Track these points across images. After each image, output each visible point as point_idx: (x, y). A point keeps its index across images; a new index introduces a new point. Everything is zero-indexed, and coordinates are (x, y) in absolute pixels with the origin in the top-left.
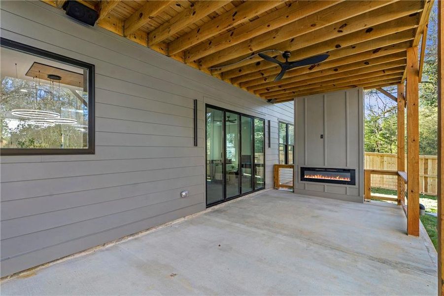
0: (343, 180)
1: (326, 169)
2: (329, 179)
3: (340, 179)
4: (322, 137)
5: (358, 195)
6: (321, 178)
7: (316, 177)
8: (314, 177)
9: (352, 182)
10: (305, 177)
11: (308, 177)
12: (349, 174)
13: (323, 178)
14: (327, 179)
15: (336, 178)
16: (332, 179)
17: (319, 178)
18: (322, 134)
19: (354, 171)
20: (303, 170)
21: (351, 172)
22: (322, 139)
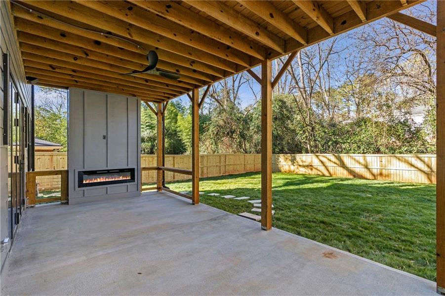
0: (125, 179)
1: (108, 170)
2: (113, 180)
3: (124, 179)
4: (104, 137)
5: (136, 189)
6: (104, 181)
7: (99, 180)
8: (95, 181)
9: (133, 179)
10: (84, 182)
11: (87, 182)
12: (129, 173)
13: (107, 180)
14: (112, 180)
15: (119, 178)
16: (116, 180)
17: (102, 181)
18: (105, 134)
19: (133, 169)
20: (82, 175)
21: (132, 171)
22: (105, 140)
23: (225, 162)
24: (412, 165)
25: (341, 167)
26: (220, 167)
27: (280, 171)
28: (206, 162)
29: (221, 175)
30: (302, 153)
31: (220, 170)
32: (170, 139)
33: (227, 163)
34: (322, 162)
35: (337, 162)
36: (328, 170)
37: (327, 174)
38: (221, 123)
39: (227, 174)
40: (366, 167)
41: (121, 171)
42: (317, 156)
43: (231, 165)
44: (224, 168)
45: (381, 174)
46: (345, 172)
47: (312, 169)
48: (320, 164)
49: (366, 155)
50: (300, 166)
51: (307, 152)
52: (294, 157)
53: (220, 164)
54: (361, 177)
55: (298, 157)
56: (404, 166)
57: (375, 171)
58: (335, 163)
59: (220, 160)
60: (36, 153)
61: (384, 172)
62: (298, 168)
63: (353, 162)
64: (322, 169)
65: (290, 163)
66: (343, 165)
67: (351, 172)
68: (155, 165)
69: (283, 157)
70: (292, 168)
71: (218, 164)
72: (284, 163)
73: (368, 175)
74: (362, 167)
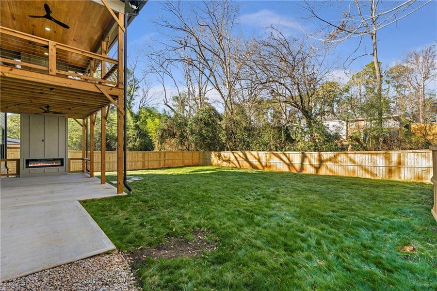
0: (57, 164)
1: (45, 159)
4: (43, 141)
5: (65, 171)
7: (39, 165)
8: (37, 165)
9: (62, 164)
10: (30, 165)
11: (32, 165)
12: (60, 161)
13: (45, 165)
18: (43, 139)
19: (63, 159)
20: (28, 162)
21: (62, 160)
22: (43, 142)
23: (165, 158)
24: (281, 159)
25: (246, 161)
26: (160, 161)
27: (212, 165)
28: (147, 157)
29: (161, 167)
30: (224, 151)
31: (160, 163)
32: (142, 139)
33: (166, 158)
34: (236, 157)
35: (244, 157)
36: (239, 163)
37: (239, 167)
38: (166, 128)
39: (167, 167)
40: (259, 160)
41: (55, 160)
42: (233, 153)
43: (170, 159)
44: (163, 163)
45: (266, 166)
46: (248, 165)
47: (230, 163)
48: (234, 159)
49: (259, 152)
50: (223, 160)
51: (228, 150)
52: (220, 154)
53: (160, 158)
54: (256, 168)
55: (222, 153)
56: (277, 160)
57: (264, 164)
58: (243, 158)
59: (160, 156)
60: (8, 150)
61: (268, 164)
62: (222, 162)
63: (252, 157)
64: (235, 162)
65: (218, 158)
66: (247, 160)
67: (251, 164)
68: (81, 157)
69: (213, 154)
70: (219, 162)
71: (158, 159)
72: (215, 159)
73: (260, 167)
74: (257, 161)
